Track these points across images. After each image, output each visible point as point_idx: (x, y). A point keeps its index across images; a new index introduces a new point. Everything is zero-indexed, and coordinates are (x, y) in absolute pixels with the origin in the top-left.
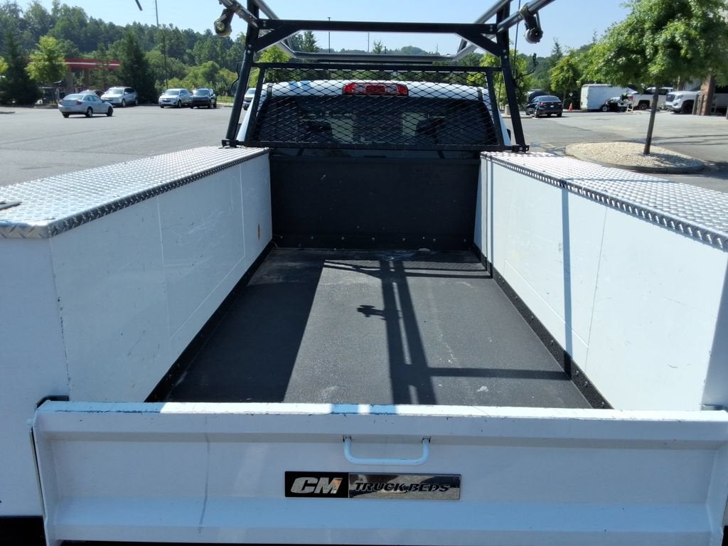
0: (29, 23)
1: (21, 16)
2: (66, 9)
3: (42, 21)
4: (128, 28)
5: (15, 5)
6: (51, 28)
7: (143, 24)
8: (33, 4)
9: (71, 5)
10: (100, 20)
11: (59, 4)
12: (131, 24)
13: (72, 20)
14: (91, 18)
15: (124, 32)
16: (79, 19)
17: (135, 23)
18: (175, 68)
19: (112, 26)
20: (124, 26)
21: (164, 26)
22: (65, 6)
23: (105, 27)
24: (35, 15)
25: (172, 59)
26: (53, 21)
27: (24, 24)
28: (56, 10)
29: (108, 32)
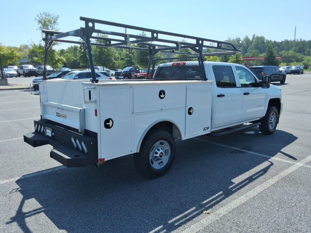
0: (243, 45)
1: (240, 42)
2: (258, 37)
3: (247, 43)
4: (282, 42)
5: (239, 39)
6: (250, 45)
7: (289, 40)
8: (245, 37)
9: (259, 36)
10: (270, 40)
11: (255, 36)
12: (284, 40)
13: (259, 41)
14: (267, 39)
15: (280, 44)
16: (261, 41)
17: (285, 40)
18: (299, 57)
19: (275, 42)
20: (281, 41)
21: (298, 40)
22: (257, 36)
23: (272, 43)
24: (245, 41)
25: (298, 53)
26: (251, 43)
27: (241, 45)
28: (253, 38)
29: (273, 45)
